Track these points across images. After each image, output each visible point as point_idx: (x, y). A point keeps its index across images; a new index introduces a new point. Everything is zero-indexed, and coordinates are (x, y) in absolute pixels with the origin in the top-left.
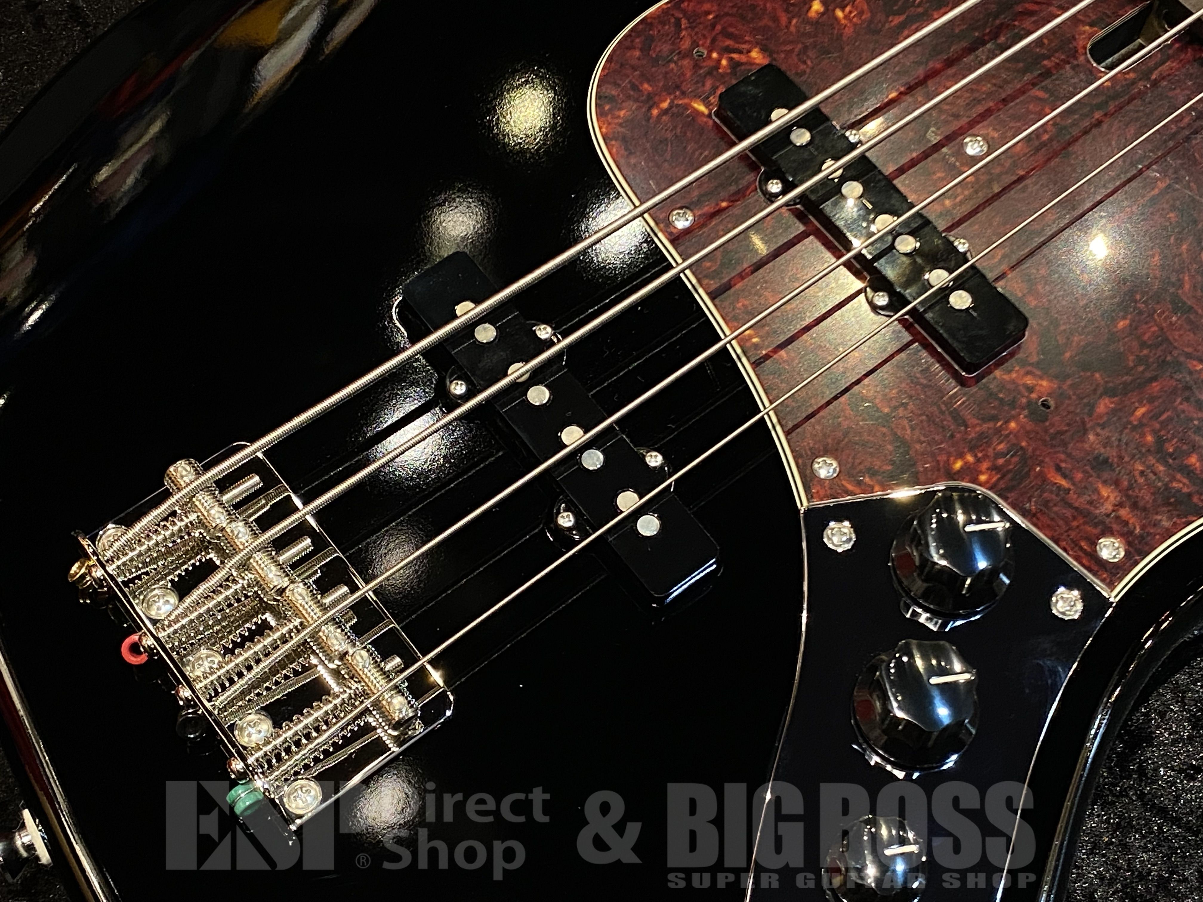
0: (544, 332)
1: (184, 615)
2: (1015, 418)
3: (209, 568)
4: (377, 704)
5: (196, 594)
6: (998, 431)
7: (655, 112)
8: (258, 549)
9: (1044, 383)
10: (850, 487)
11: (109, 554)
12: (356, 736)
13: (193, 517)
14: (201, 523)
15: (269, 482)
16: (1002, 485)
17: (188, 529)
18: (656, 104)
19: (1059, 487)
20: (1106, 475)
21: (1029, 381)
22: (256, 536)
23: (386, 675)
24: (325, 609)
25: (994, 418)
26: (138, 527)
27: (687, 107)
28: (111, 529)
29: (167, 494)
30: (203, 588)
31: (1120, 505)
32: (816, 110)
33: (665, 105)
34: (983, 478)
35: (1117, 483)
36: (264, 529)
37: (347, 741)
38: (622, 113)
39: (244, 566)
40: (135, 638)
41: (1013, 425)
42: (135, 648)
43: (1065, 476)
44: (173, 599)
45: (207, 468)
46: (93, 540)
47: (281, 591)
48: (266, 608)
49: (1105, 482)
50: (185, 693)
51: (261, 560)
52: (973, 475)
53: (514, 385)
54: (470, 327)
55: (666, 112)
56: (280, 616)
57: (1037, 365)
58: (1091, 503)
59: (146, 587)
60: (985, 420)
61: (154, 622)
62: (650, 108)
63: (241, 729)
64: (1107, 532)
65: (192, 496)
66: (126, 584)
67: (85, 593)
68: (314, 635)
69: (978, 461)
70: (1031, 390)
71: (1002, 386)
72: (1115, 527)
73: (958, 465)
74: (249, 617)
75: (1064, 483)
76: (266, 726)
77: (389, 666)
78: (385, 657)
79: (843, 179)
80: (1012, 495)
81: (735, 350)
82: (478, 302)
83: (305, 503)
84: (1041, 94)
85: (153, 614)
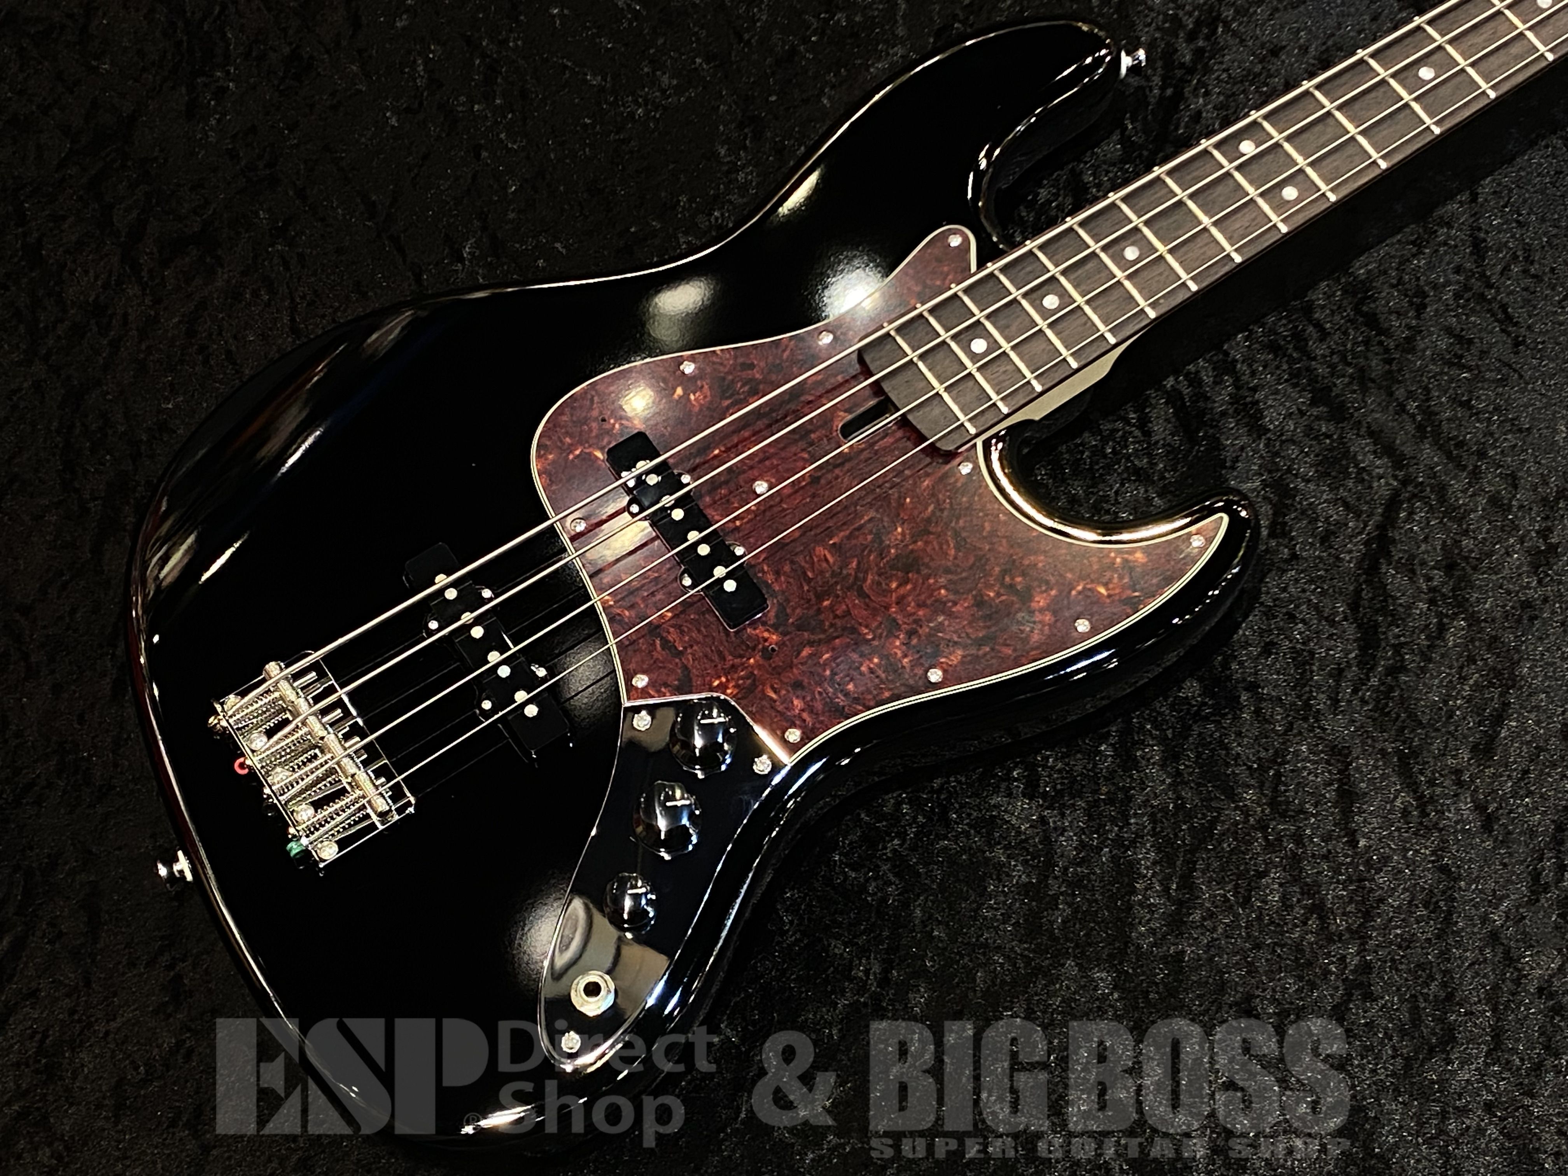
0: (487, 593)
1: (268, 749)
2: (754, 657)
3: (286, 722)
4: (369, 802)
5: (276, 738)
6: (743, 664)
7: (571, 457)
8: (310, 715)
9: (774, 637)
10: (652, 693)
11: (230, 713)
12: (361, 820)
13: (277, 694)
14: (281, 698)
15: (321, 675)
16: (739, 696)
17: (274, 701)
18: (571, 452)
19: (771, 699)
20: (799, 693)
21: (766, 635)
22: (310, 706)
23: (377, 787)
24: (345, 749)
25: (741, 656)
26: (246, 699)
27: (590, 454)
28: (232, 698)
29: (264, 681)
30: (280, 735)
31: (803, 710)
32: (664, 462)
33: (577, 452)
34: (729, 691)
35: (804, 698)
36: (316, 703)
37: (356, 823)
38: (551, 457)
39: (304, 723)
40: (242, 760)
41: (752, 661)
42: (242, 766)
43: (775, 692)
44: (265, 739)
45: (287, 667)
46: (222, 704)
47: (322, 738)
48: (316, 747)
49: (797, 697)
50: (267, 791)
51: (312, 720)
52: (722, 688)
53: (464, 627)
54: (442, 591)
55: (577, 457)
56: (322, 752)
57: (772, 626)
58: (787, 708)
59: (250, 732)
60: (735, 657)
61: (253, 751)
62: (568, 454)
63: (298, 813)
64: (793, 725)
65: (277, 682)
66: (238, 729)
67: (217, 733)
68: (338, 763)
69: (728, 681)
70: (766, 640)
71: (749, 637)
72: (798, 722)
73: (716, 683)
74: (305, 751)
75: (774, 696)
76: (311, 811)
77: (378, 783)
78: (377, 778)
79: (672, 508)
80: (744, 702)
81: (599, 608)
82: (448, 575)
83: (341, 688)
84: (806, 456)
85: (253, 747)
